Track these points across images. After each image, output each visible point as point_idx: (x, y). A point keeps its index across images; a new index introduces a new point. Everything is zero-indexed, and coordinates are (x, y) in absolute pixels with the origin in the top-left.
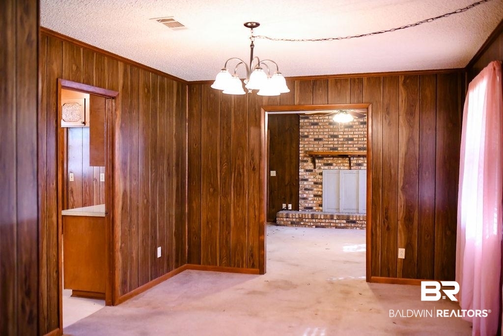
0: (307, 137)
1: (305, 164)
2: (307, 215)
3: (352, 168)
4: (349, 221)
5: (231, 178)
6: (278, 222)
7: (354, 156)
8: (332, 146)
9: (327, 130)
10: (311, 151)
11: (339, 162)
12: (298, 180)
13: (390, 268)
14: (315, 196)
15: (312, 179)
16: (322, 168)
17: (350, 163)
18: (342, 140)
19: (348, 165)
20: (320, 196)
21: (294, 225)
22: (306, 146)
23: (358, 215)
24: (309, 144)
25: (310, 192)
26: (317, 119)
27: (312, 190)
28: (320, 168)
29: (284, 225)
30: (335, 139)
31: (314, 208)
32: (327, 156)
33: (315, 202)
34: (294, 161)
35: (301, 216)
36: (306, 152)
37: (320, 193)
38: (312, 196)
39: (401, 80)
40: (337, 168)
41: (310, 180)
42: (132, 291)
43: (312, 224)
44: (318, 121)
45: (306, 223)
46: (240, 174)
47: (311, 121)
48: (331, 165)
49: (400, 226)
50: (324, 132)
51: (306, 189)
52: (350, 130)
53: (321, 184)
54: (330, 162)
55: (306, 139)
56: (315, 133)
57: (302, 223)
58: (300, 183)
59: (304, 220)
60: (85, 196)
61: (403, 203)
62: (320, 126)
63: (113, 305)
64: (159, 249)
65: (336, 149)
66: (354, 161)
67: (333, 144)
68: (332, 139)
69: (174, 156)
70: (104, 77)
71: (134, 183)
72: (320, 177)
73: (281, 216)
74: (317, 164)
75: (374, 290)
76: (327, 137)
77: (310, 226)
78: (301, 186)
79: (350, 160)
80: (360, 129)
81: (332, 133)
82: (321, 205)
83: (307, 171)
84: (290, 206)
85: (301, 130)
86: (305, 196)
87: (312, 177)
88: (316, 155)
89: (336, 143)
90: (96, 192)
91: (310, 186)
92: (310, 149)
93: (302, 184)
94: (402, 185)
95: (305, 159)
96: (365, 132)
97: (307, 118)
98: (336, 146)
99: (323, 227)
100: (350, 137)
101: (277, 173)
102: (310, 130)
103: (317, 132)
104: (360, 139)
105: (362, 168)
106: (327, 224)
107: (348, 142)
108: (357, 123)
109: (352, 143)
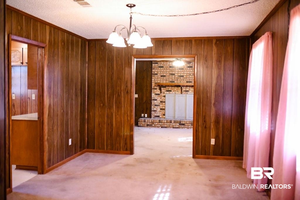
0: (156, 74)
1: (155, 90)
2: (156, 120)
3: (183, 93)
4: (180, 124)
5: (114, 98)
6: (139, 125)
7: (184, 86)
8: (171, 80)
9: (168, 71)
10: (159, 83)
11: (175, 89)
12: (151, 100)
13: (206, 150)
14: (161, 109)
15: (159, 99)
16: (165, 93)
17: (182, 90)
18: (177, 76)
19: (180, 91)
20: (164, 109)
21: (149, 126)
22: (156, 80)
23: (186, 121)
24: (158, 78)
25: (158, 107)
26: (163, 64)
27: (159, 106)
28: (164, 93)
29: (142, 126)
30: (173, 76)
31: (160, 116)
32: (168, 86)
33: (161, 113)
34: (149, 88)
35: (152, 121)
36: (156, 83)
37: (164, 108)
38: (159, 109)
39: (214, 41)
40: (174, 93)
41: (158, 100)
42: (54, 165)
44: (163, 65)
45: (156, 125)
46: (119, 95)
47: (159, 65)
48: (170, 91)
49: (212, 126)
50: (166, 72)
51: (156, 105)
52: (182, 71)
53: (165, 102)
54: (170, 89)
55: (156, 76)
56: (161, 72)
57: (153, 125)
58: (152, 101)
59: (155, 123)
60: (23, 108)
61: (214, 113)
62: (164, 68)
63: (43, 174)
64: (70, 140)
65: (173, 82)
66: (184, 89)
67: (172, 79)
68: (171, 76)
69: (79, 84)
70: (38, 35)
71: (55, 100)
72: (164, 98)
73: (141, 121)
74: (162, 91)
75: (197, 163)
76: (168, 74)
77: (158, 127)
78: (152, 103)
79: (181, 88)
80: (188, 71)
81: (171, 72)
82: (164, 115)
83: (156, 94)
84: (146, 115)
85: (153, 70)
86: (155, 109)
87: (159, 98)
88: (162, 85)
89: (174, 78)
90: (30, 105)
91: (158, 104)
92: (158, 82)
93: (153, 102)
94: (213, 102)
95: (155, 87)
96: (190, 72)
97: (157, 63)
98: (174, 80)
99: (166, 127)
100: (182, 75)
101: (138, 96)
102: (159, 71)
103: (162, 72)
104: (188, 76)
105: (189, 93)
106: (168, 126)
107: (181, 78)
108: (186, 67)
109: (183, 79)
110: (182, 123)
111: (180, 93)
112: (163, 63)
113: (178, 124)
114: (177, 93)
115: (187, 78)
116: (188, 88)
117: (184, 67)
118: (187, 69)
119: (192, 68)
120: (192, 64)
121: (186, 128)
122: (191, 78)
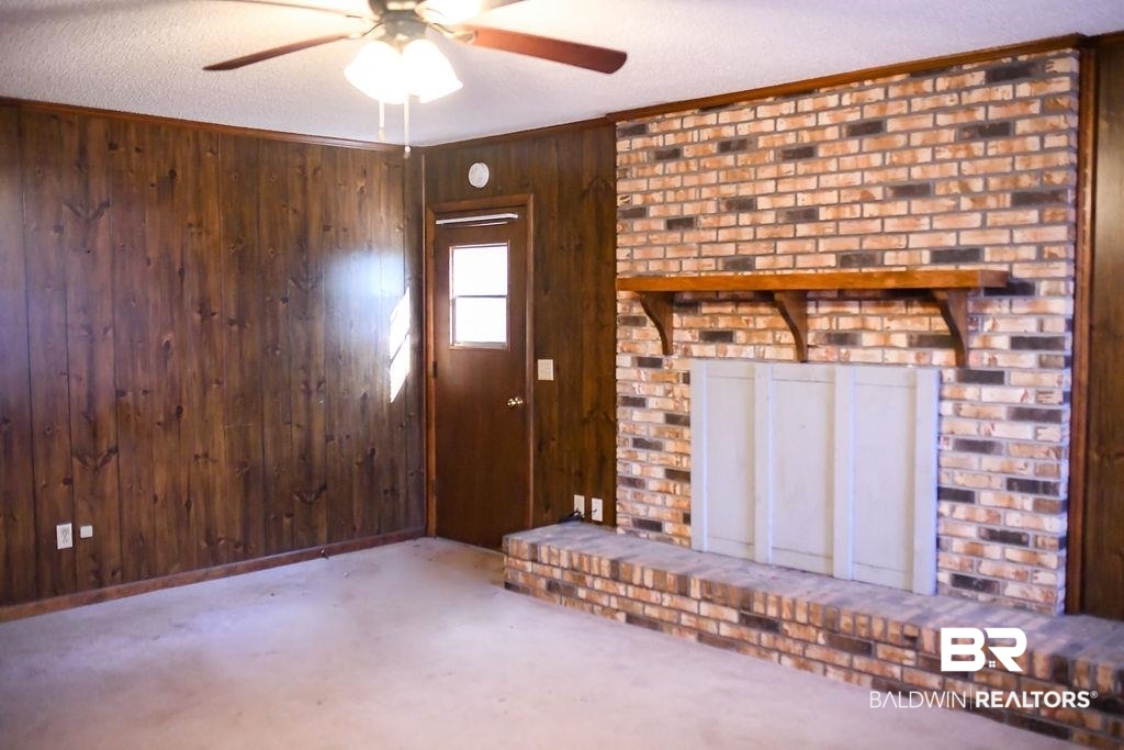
0: (640, 213)
1: (636, 333)
2: (595, 560)
3: (812, 355)
4: (748, 617)
6: (508, 575)
7: (819, 296)
8: (730, 250)
9: (712, 177)
11: (761, 323)
14: (671, 475)
16: (696, 350)
17: (802, 332)
18: (769, 218)
19: (793, 338)
20: (686, 477)
21: (557, 597)
22: (637, 254)
23: (791, 595)
24: (649, 244)
25: (654, 454)
26: (675, 132)
27: (657, 446)
28: (687, 354)
30: (745, 218)
31: (668, 528)
32: (715, 299)
33: (670, 501)
35: (576, 561)
37: (685, 465)
38: (659, 473)
40: (749, 352)
41: (651, 403)
43: (614, 603)
44: (680, 138)
45: (594, 597)
47: (654, 141)
48: (725, 336)
50: (700, 187)
51: (639, 443)
52: (801, 168)
53: (688, 421)
54: (722, 324)
55: (638, 225)
56: (670, 196)
57: (582, 593)
58: (620, 410)
59: (589, 579)
62: (687, 161)
65: (747, 263)
66: (821, 319)
67: (737, 242)
68: (732, 219)
72: (684, 390)
74: (675, 335)
76: (711, 207)
77: (609, 612)
78: (621, 425)
79: (802, 316)
80: (848, 162)
81: (730, 190)
82: (687, 518)
83: (642, 362)
84: (597, 507)
85: (622, 187)
86: (636, 471)
87: (659, 390)
88: (674, 294)
89: (747, 234)
91: (653, 432)
92: (654, 267)
93: (630, 421)
95: (635, 311)
96: (868, 177)
97: (641, 131)
98: (746, 250)
100: (804, 200)
101: (557, 369)
102: (654, 184)
103: (676, 190)
104: (847, 213)
105: (856, 354)
107: (795, 230)
108: (832, 133)
109: (814, 233)
110: (758, 608)
111: (788, 353)
112: (676, 124)
114: (770, 352)
115: (844, 228)
116: (854, 316)
117: (818, 135)
118: (838, 148)
119: (883, 139)
120: (878, 101)
121: (786, 661)
122: (876, 226)
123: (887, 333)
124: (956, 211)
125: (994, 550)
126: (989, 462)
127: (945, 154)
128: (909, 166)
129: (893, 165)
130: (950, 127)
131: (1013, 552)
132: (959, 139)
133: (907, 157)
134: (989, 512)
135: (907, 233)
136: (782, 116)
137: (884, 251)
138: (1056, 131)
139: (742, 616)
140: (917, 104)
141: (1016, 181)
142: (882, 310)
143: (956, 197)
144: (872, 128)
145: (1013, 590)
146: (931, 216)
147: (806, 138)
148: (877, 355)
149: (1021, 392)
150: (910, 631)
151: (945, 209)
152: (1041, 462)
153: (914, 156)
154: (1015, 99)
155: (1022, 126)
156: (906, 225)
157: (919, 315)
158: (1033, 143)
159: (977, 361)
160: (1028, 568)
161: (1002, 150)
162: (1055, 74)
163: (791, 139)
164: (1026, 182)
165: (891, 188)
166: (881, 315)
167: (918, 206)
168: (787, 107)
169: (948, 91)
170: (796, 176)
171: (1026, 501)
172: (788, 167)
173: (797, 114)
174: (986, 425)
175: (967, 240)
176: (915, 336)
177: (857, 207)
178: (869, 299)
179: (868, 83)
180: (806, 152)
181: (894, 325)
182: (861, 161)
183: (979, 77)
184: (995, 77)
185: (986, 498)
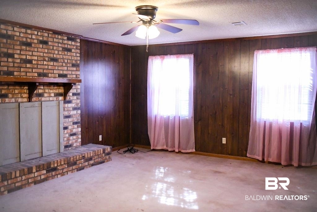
8: (5, 69)
11: (16, 91)
18: (18, 61)
19: (27, 95)
30: (10, 60)
40: (13, 100)
48: (5, 96)
54: (3, 92)
65: (11, 73)
67: (8, 67)
81: (5, 50)
89: (12, 65)
96: (45, 55)
99: (20, 188)
100: (29, 58)
104: (40, 63)
105: (43, 99)
106: (24, 182)
107: (26, 66)
108: (36, 41)
109: (31, 67)
110: (52, 166)
111: (25, 100)
113: (45, 172)
114: (20, 100)
115: (39, 67)
116: (42, 89)
117: (32, 41)
118: (37, 45)
119: (48, 46)
120: (46, 36)
121: (59, 176)
122: (46, 67)
123: (50, 93)
124: (62, 66)
125: (71, 138)
126: (70, 120)
127: (60, 53)
128: (54, 54)
129: (50, 53)
130: (61, 47)
131: (75, 137)
132: (63, 50)
133: (53, 52)
134: (70, 130)
135: (53, 70)
136: (22, 32)
137: (48, 73)
138: (78, 53)
139: (47, 171)
140: (55, 40)
141: (72, 62)
142: (49, 88)
143: (62, 63)
144: (45, 43)
145: (75, 145)
146: (58, 66)
147: (29, 40)
148: (48, 99)
149: (74, 104)
150: (83, 155)
151: (60, 65)
152: (78, 118)
153: (54, 52)
154: (72, 45)
155: (73, 50)
156: (53, 68)
157: (56, 89)
158: (74, 54)
159: (68, 98)
160: (77, 139)
161: (70, 55)
162: (77, 42)
163: (24, 40)
164: (74, 62)
165: (50, 58)
166: (49, 89)
167: (55, 64)
168: (23, 30)
169: (60, 39)
170: (26, 50)
171: (76, 126)
172: (24, 47)
173: (26, 33)
174: (69, 112)
175: (65, 72)
176: (56, 94)
177: (42, 62)
178: (45, 85)
179: (44, 31)
180: (29, 45)
181: (51, 91)
182: (43, 50)
183: (66, 38)
184: (69, 39)
185: (70, 127)
